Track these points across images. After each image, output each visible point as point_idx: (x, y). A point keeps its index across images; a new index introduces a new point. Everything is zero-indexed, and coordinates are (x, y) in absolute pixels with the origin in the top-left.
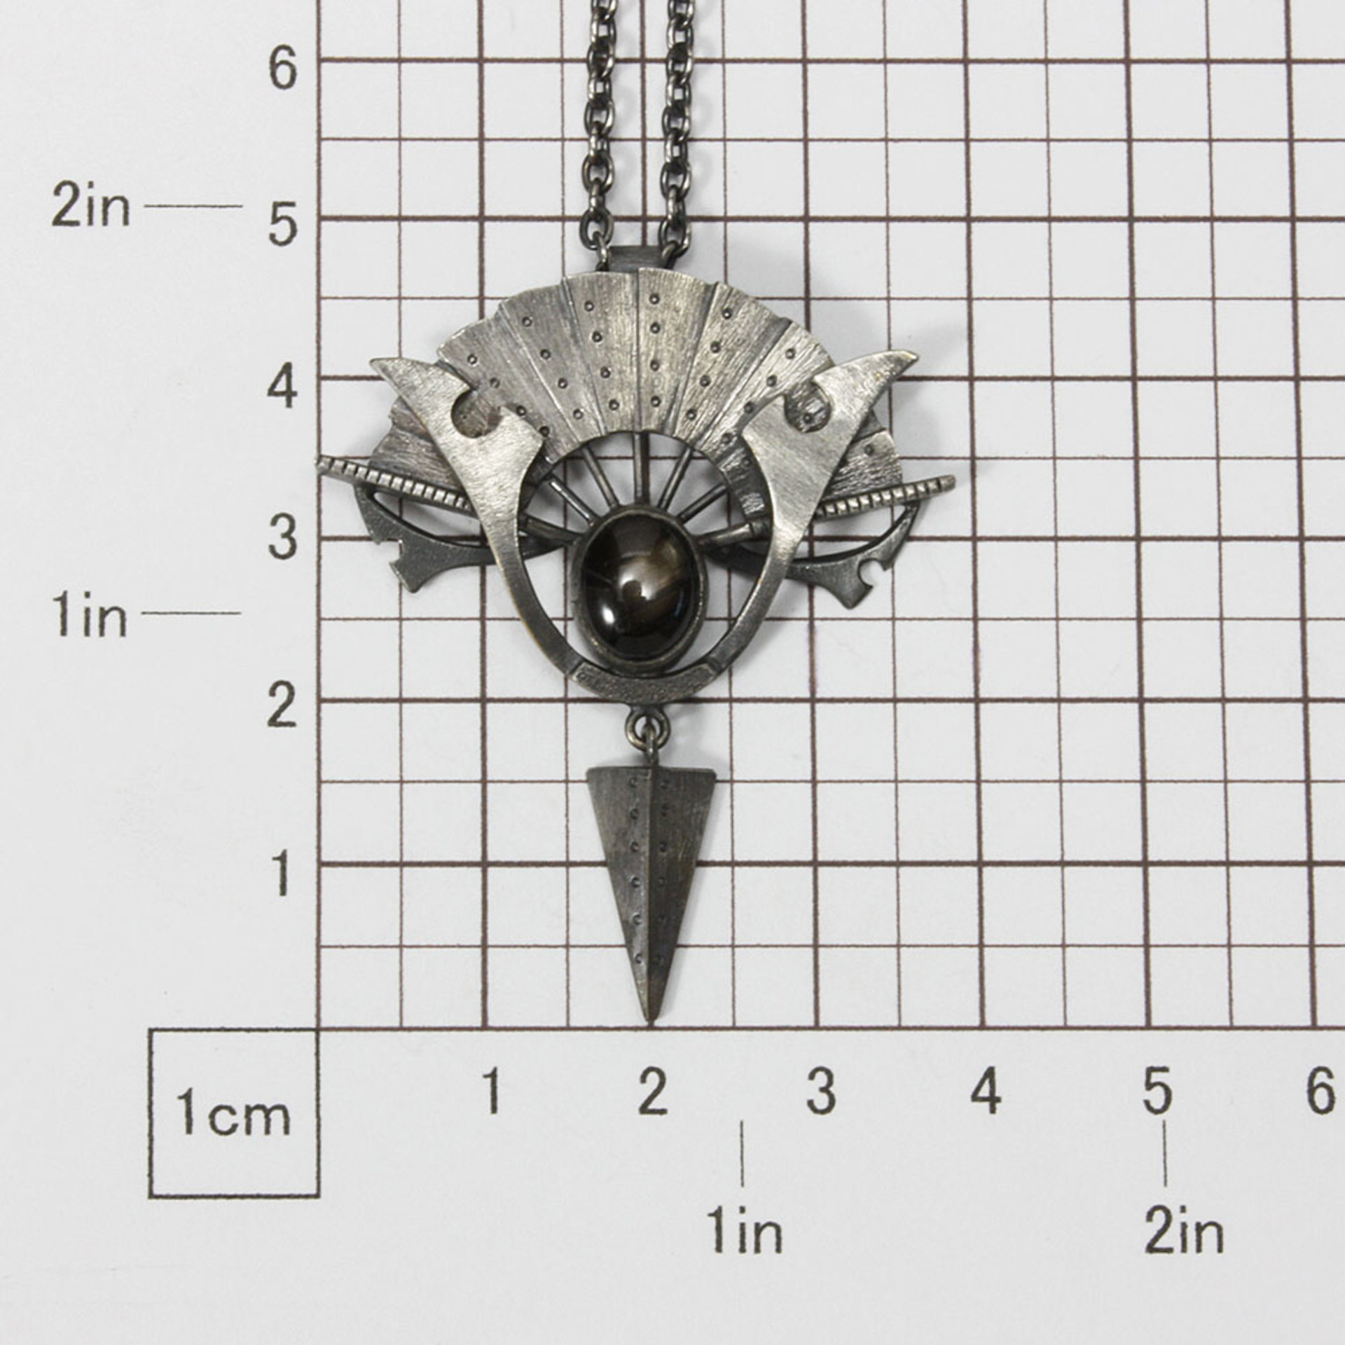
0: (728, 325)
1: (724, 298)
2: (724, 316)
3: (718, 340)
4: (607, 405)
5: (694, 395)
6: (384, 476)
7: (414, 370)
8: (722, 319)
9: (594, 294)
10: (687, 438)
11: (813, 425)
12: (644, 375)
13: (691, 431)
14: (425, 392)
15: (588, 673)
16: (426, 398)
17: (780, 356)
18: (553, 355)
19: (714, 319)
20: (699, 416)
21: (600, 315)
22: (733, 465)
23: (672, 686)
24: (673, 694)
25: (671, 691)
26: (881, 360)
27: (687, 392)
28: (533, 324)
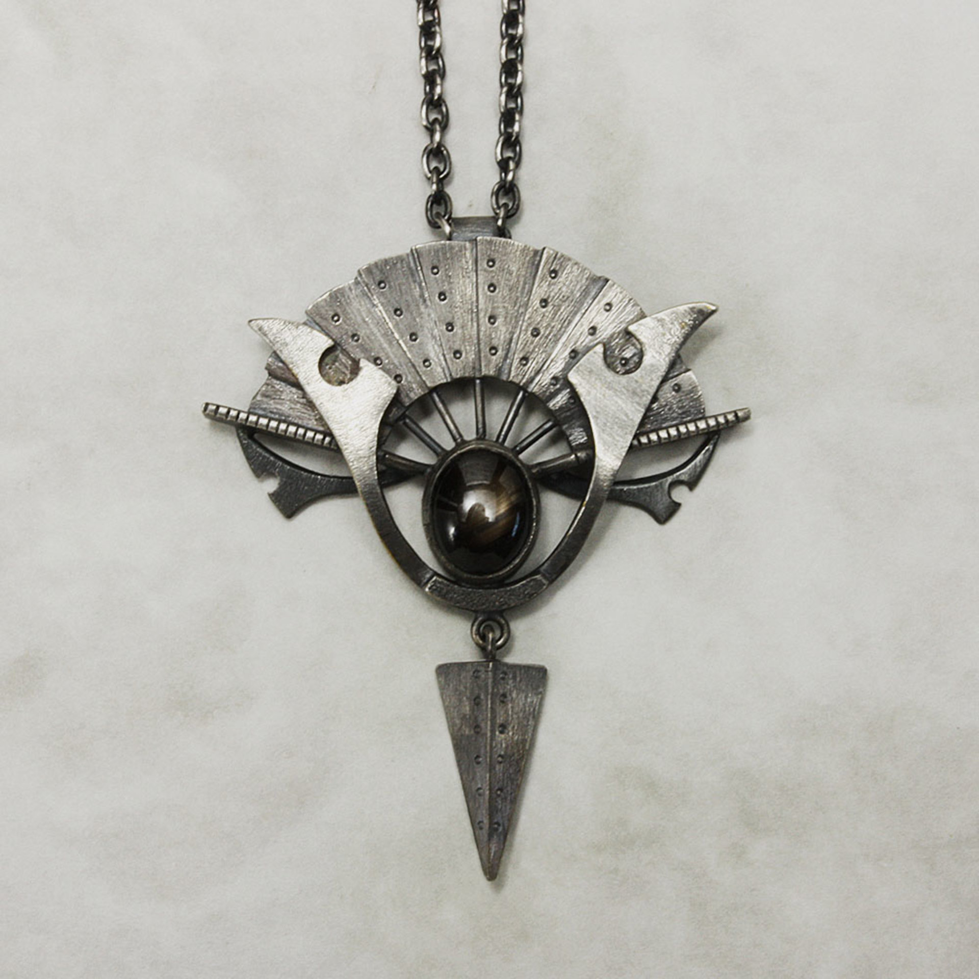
0: (554, 284)
1: (551, 260)
2: (550, 276)
3: (546, 297)
4: (452, 355)
5: (525, 345)
6: (261, 420)
8: (549, 279)
9: (439, 260)
10: (520, 382)
11: (628, 368)
12: (483, 329)
13: (524, 376)
14: (295, 347)
15: (438, 585)
16: (297, 352)
17: (599, 310)
18: (405, 313)
19: (542, 279)
20: (530, 363)
21: (444, 278)
22: (560, 403)
23: (510, 595)
24: (511, 601)
25: (509, 599)
26: (685, 311)
27: (520, 342)
28: (387, 286)
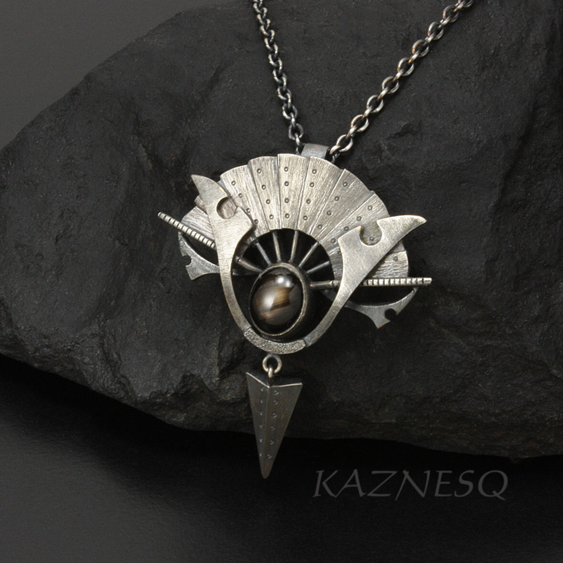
0: (344, 190)
1: (345, 177)
2: (343, 185)
3: (339, 196)
4: (284, 215)
5: (322, 218)
6: (185, 227)
7: (207, 183)
8: (342, 186)
9: (289, 164)
10: (316, 237)
11: (373, 242)
12: (303, 205)
13: (318, 235)
14: (209, 194)
15: (250, 334)
16: (209, 197)
17: (365, 208)
18: (267, 188)
19: (339, 185)
20: (323, 228)
21: (290, 174)
22: (333, 253)
23: (285, 348)
24: (284, 351)
25: (284, 350)
26: (408, 219)
27: (320, 216)
28: (261, 172)
